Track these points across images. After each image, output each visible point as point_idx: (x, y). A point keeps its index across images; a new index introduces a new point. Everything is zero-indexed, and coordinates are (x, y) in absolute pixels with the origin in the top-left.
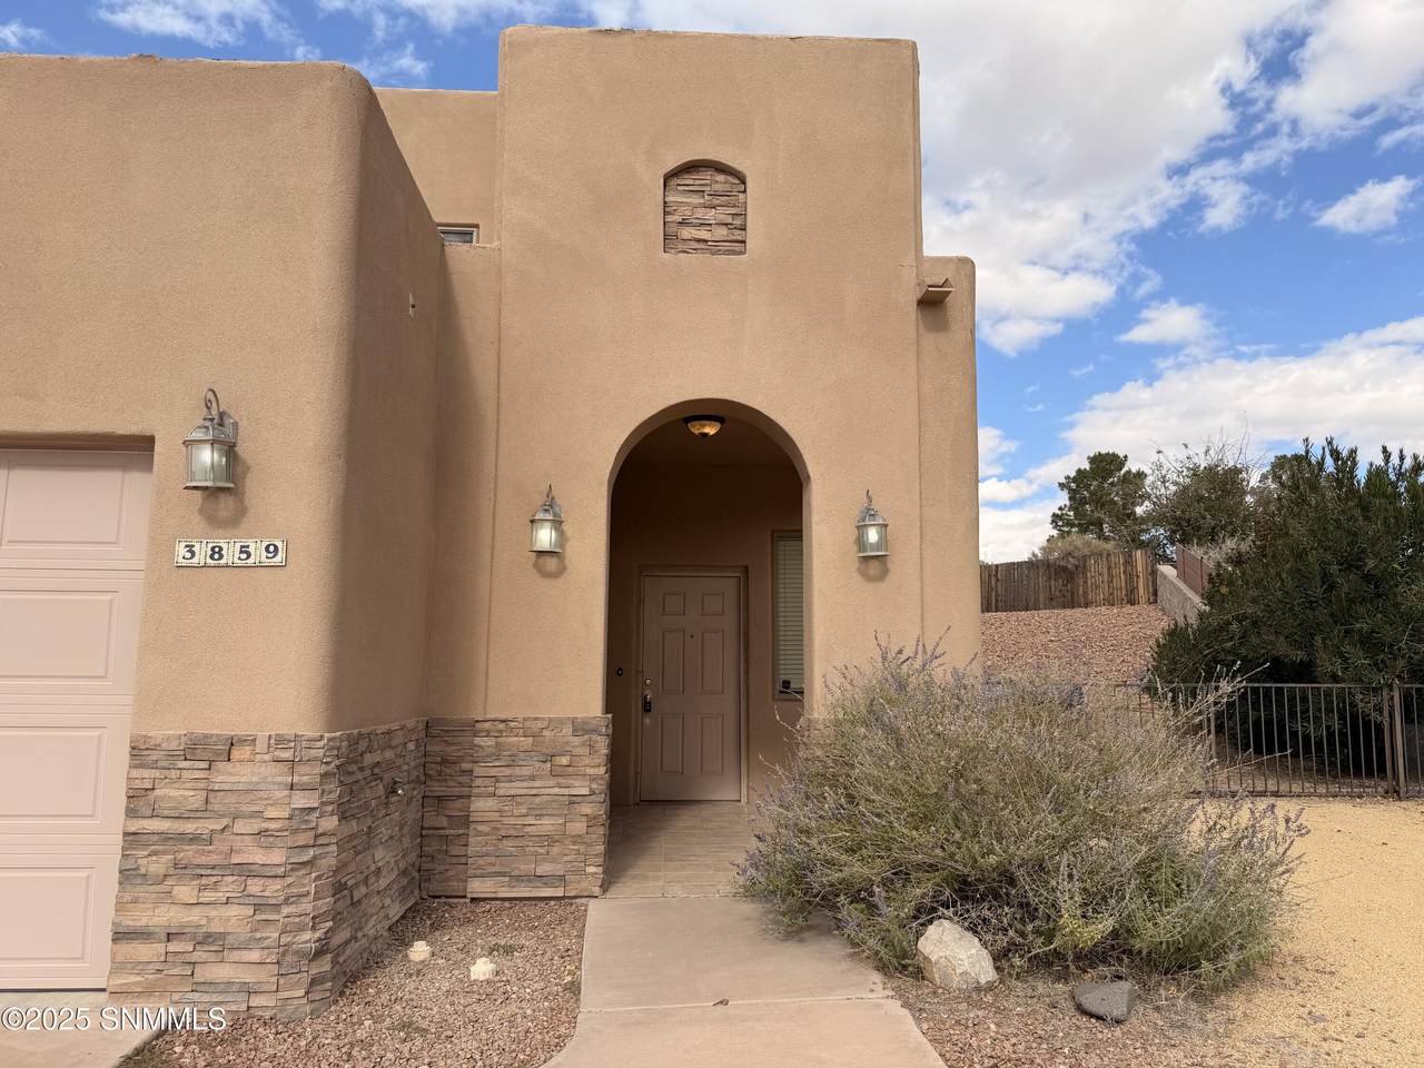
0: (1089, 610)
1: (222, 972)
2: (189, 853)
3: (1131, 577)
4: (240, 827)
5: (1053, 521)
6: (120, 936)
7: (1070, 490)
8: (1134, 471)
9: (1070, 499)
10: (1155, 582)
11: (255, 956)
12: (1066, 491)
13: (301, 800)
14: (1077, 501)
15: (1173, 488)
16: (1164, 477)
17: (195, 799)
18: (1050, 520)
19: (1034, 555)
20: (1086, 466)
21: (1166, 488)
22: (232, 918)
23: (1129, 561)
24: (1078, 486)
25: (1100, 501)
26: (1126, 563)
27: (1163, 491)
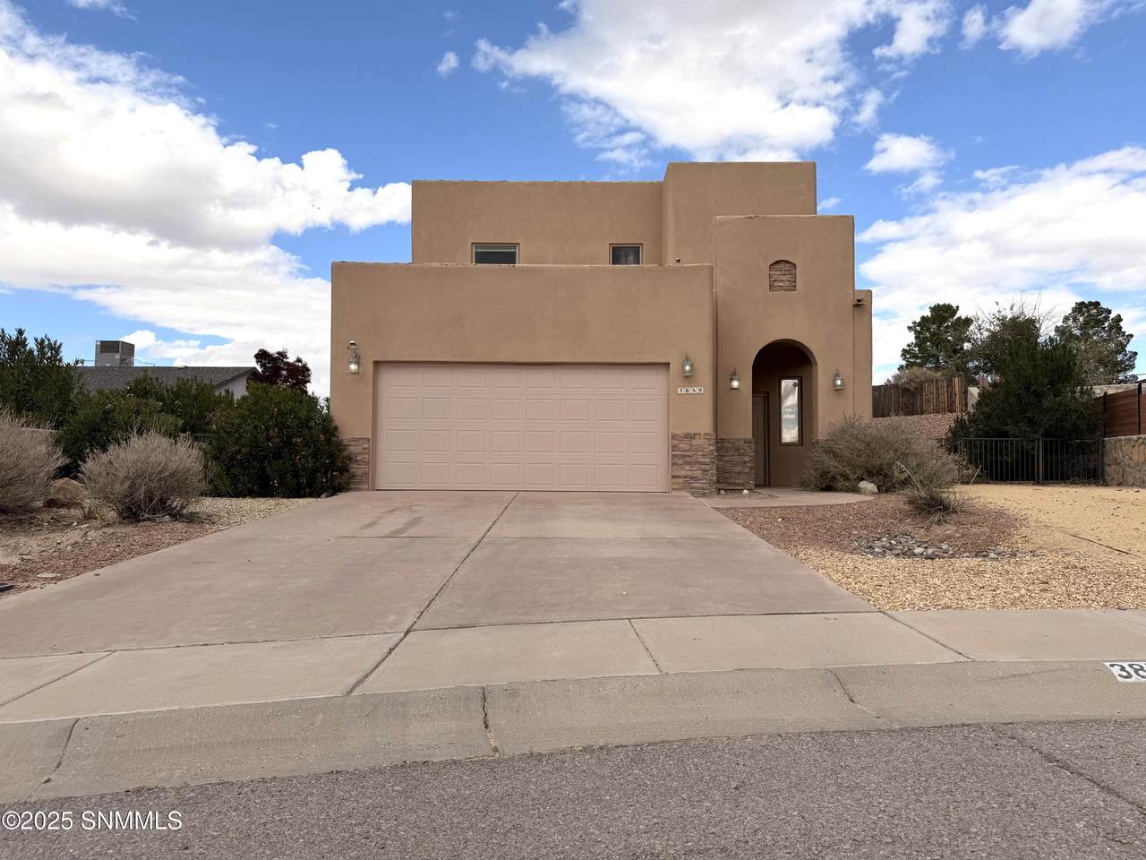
0: (924, 416)
1: (697, 485)
2: (688, 459)
3: (951, 395)
4: (699, 453)
5: (903, 355)
6: (673, 477)
7: (916, 331)
8: (963, 317)
9: (916, 338)
10: (966, 398)
11: (704, 481)
12: (913, 332)
13: (711, 448)
14: (920, 341)
15: (986, 334)
16: (980, 326)
17: (688, 447)
18: (900, 353)
19: (888, 380)
20: (928, 313)
21: (981, 334)
22: (698, 473)
23: (950, 385)
24: (921, 327)
25: (938, 341)
26: (948, 386)
27: (979, 336)
